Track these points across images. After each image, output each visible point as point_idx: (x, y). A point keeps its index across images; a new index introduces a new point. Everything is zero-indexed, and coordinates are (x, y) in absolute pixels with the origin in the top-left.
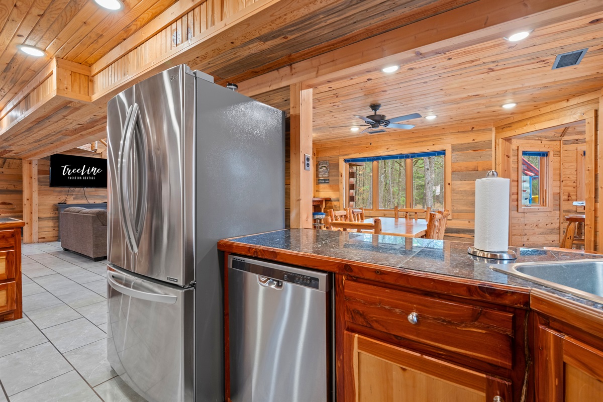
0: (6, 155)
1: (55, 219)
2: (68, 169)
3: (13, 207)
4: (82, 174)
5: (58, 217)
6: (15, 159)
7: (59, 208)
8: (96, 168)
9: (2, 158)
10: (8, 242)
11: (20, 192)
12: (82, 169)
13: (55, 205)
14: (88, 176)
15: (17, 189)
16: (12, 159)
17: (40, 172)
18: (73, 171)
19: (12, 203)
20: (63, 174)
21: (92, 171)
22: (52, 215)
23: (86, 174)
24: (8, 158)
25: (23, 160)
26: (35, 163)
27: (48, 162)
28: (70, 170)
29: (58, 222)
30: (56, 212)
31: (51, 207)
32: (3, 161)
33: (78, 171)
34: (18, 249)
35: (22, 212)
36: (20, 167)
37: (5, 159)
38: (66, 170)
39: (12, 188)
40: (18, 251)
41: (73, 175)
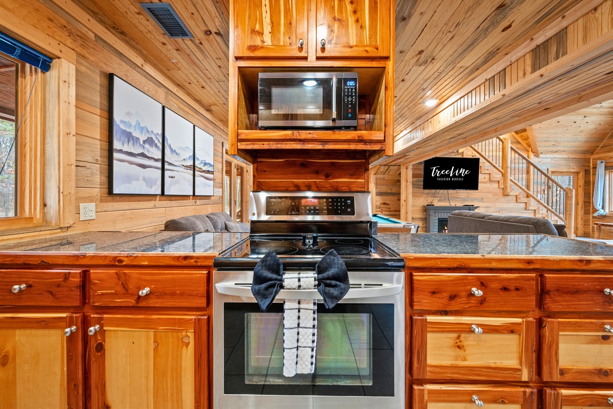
1: (424, 220)
2: (437, 171)
3: (390, 207)
4: (451, 175)
5: (426, 218)
7: (427, 209)
8: (464, 170)
11: (398, 194)
12: (450, 170)
13: (424, 206)
14: (457, 177)
15: (392, 192)
17: (414, 176)
18: (442, 173)
19: (389, 203)
20: (433, 176)
21: (461, 172)
22: (422, 216)
23: (454, 176)
25: (401, 166)
26: (410, 167)
27: (422, 167)
28: (439, 172)
29: (426, 223)
30: (425, 213)
31: (421, 208)
33: (446, 172)
36: (399, 173)
38: (435, 172)
41: (442, 176)
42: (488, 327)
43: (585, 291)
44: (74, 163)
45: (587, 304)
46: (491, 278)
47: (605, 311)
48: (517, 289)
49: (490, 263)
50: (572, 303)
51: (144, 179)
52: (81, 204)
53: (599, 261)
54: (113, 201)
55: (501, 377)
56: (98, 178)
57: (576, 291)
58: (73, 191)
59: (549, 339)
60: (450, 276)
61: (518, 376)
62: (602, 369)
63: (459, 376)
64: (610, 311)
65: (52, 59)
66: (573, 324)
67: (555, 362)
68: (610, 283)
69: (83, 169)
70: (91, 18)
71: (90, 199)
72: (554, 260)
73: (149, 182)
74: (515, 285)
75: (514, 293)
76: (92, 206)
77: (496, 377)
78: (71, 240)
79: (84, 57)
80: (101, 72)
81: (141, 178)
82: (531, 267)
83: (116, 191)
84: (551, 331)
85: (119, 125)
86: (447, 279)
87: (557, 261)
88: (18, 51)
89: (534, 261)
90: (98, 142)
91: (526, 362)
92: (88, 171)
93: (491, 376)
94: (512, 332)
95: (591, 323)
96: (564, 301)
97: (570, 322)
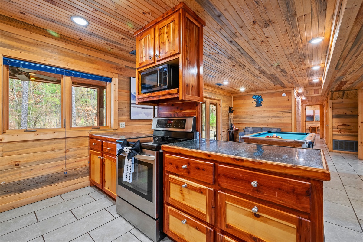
0: (344, 88)
3: (351, 128)
6: (352, 90)
9: (342, 91)
10: (300, 203)
11: (356, 116)
15: (353, 114)
16: (349, 90)
19: (350, 125)
24: (346, 90)
25: (358, 90)
32: (343, 93)
34: (317, 220)
35: (357, 132)
36: (356, 96)
37: (344, 91)
39: (350, 113)
40: (317, 224)
42: (191, 187)
43: (241, 179)
44: (117, 109)
45: (242, 188)
46: (192, 161)
47: (254, 196)
48: (204, 170)
49: (192, 153)
50: (232, 185)
51: (144, 113)
52: (120, 123)
53: (249, 161)
54: (132, 121)
55: (196, 215)
56: (127, 114)
57: (235, 178)
58: (117, 118)
59: (220, 203)
60: (177, 157)
61: (205, 218)
62: (253, 236)
63: (180, 207)
64: (257, 197)
65: (112, 78)
66: (233, 199)
67: (223, 218)
68: (257, 178)
69: (121, 111)
70: (123, 61)
71: (123, 121)
72: (222, 157)
73: (147, 114)
74: (203, 167)
75: (202, 171)
76: (124, 123)
77: (195, 214)
78: (116, 134)
79: (121, 74)
80: (127, 77)
81: (143, 113)
82: (210, 158)
83: (132, 118)
84: (221, 199)
85: (133, 95)
86: (176, 158)
87: (224, 157)
88: (103, 80)
89: (212, 156)
90: (126, 102)
91: (208, 212)
92: (123, 112)
93: (193, 213)
94: (202, 193)
95: (245, 201)
96: (228, 182)
97: (232, 197)
